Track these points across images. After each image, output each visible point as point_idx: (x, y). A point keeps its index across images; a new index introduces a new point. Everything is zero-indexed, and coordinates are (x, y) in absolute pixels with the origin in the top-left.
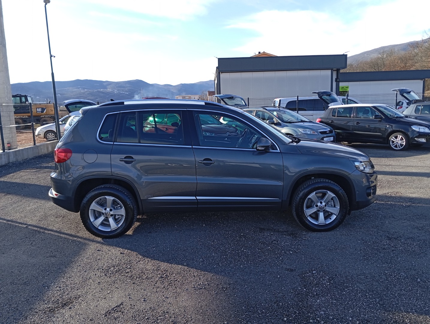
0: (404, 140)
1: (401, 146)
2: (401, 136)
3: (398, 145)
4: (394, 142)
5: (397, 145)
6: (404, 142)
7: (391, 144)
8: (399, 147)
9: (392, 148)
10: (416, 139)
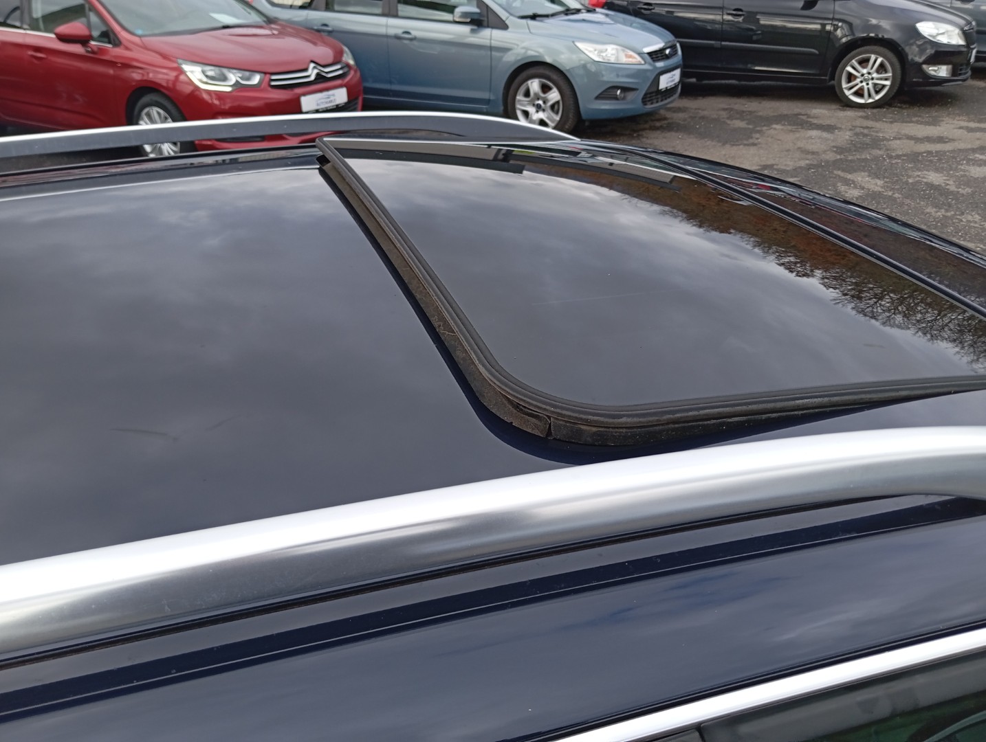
0: (890, 74)
1: (877, 92)
2: (880, 60)
3: (866, 87)
4: (856, 77)
5: (862, 89)
6: (886, 79)
7: (844, 85)
8: (870, 96)
9: (847, 97)
10: (924, 66)
